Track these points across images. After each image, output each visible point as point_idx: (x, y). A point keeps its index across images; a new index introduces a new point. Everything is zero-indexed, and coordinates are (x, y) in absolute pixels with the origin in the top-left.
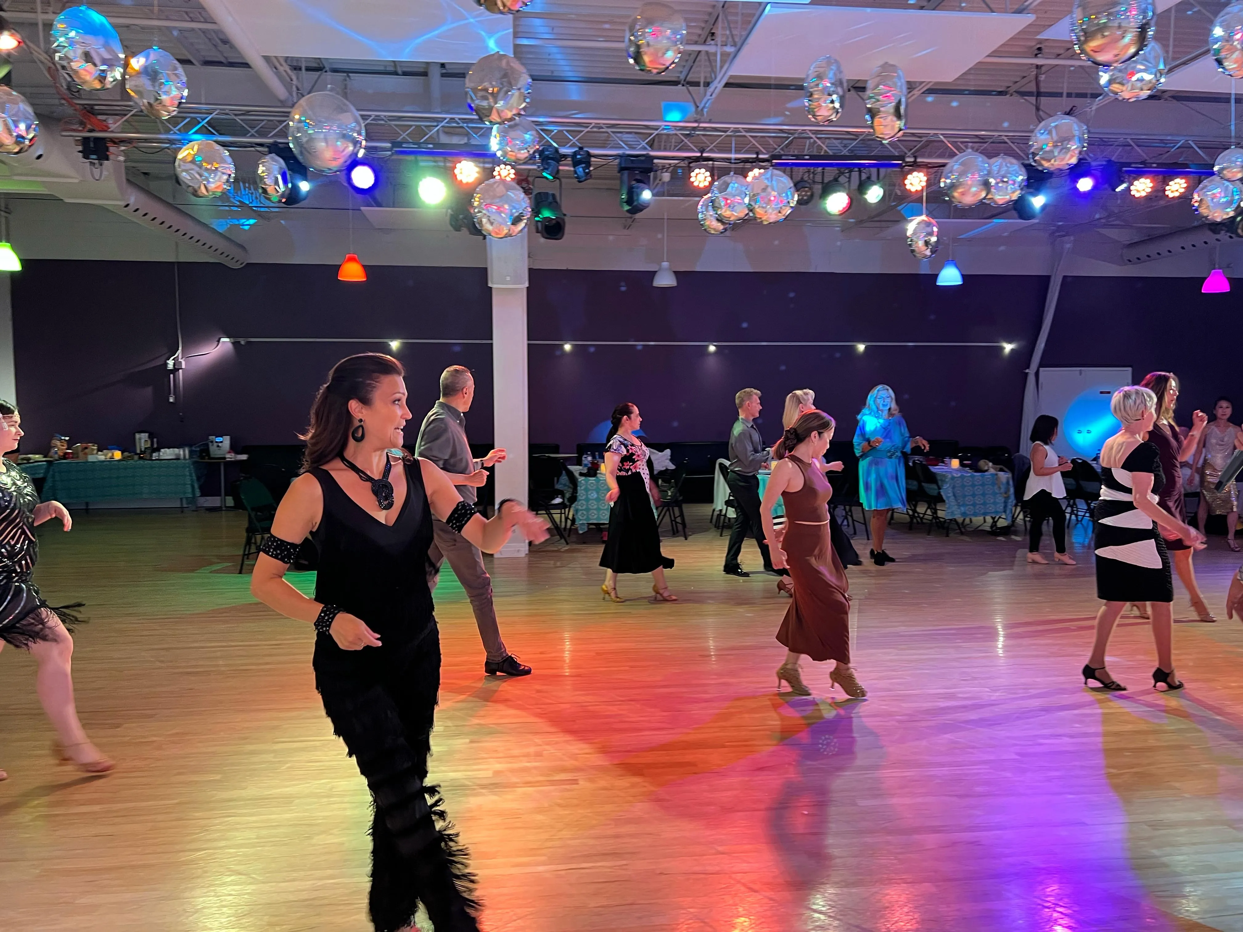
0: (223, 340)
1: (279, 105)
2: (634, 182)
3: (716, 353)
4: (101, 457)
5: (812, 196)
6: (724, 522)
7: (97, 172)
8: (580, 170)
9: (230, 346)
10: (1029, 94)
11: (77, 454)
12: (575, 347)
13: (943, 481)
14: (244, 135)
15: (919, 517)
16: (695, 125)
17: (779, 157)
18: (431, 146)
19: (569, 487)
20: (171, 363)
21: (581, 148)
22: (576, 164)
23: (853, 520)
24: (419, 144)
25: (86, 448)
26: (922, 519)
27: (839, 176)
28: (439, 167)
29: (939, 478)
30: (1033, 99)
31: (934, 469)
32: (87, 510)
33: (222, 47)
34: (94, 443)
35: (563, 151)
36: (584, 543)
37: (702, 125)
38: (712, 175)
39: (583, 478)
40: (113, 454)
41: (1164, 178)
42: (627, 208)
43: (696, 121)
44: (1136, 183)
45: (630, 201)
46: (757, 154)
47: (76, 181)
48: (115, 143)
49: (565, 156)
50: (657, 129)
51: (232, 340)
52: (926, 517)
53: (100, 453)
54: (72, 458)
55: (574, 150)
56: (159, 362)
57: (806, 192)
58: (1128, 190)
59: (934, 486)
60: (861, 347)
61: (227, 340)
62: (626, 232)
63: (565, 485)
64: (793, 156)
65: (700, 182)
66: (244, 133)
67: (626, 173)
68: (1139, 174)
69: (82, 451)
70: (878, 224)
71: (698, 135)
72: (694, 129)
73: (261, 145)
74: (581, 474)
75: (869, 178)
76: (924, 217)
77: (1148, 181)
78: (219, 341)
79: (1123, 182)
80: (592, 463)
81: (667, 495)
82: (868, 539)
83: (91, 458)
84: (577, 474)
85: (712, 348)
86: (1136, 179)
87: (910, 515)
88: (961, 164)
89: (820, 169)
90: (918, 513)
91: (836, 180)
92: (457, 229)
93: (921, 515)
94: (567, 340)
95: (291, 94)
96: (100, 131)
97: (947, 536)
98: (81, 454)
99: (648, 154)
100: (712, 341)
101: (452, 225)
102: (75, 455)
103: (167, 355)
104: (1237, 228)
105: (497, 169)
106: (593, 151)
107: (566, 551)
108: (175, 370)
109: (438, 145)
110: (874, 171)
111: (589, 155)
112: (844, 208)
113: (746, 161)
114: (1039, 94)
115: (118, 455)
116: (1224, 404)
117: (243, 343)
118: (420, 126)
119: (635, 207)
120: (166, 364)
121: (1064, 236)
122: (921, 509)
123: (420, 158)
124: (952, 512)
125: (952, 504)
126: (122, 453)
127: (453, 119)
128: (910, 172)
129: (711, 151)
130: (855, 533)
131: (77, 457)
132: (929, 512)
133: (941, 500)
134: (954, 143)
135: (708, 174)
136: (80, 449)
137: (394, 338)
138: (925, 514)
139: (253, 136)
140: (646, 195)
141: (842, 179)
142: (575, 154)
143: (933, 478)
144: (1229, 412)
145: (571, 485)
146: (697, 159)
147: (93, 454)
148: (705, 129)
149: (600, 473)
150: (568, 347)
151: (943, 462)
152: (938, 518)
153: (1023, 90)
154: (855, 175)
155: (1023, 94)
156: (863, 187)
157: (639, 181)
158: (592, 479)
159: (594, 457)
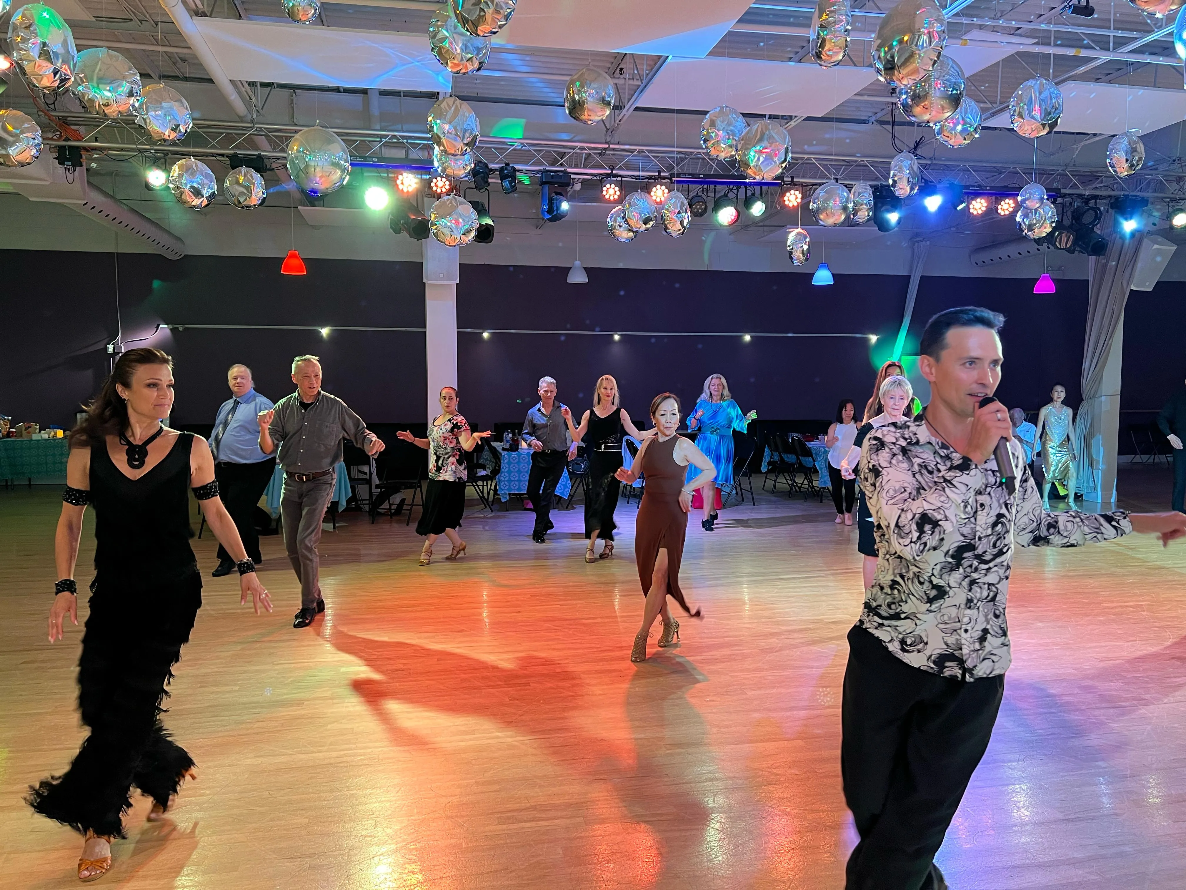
0: (161, 326)
1: (239, 120)
2: (554, 194)
3: (620, 341)
4: (44, 435)
5: (706, 209)
6: (630, 491)
7: (70, 176)
8: (506, 184)
9: (168, 332)
10: (887, 123)
11: (21, 432)
12: (493, 334)
13: (816, 454)
14: (205, 147)
15: (797, 486)
16: (607, 146)
17: (678, 176)
18: (376, 159)
19: (490, 461)
20: (110, 349)
21: (507, 164)
22: (503, 178)
23: (741, 489)
24: (365, 158)
25: (29, 427)
26: (800, 488)
27: (728, 192)
28: (382, 177)
29: (814, 452)
30: (889, 127)
31: (810, 445)
32: (30, 485)
33: (180, 64)
34: (36, 423)
35: (491, 166)
36: (507, 511)
37: (612, 146)
38: (621, 190)
39: (506, 453)
40: (56, 433)
41: (996, 199)
42: (548, 216)
43: (606, 143)
44: (974, 202)
45: (550, 211)
46: (659, 172)
47: (48, 183)
48: (88, 151)
49: (493, 171)
50: (574, 149)
51: (171, 327)
52: (803, 486)
53: (42, 432)
54: (16, 436)
55: (501, 166)
56: (100, 346)
57: (701, 206)
58: (968, 208)
59: (810, 459)
60: (747, 338)
61: (166, 326)
62: (539, 231)
63: (487, 460)
64: (689, 174)
65: (610, 195)
66: (205, 145)
67: (546, 187)
68: (976, 195)
69: (25, 430)
70: (761, 229)
71: (609, 155)
72: (605, 149)
73: (223, 155)
74: (504, 449)
75: (753, 195)
76: (799, 230)
77: (983, 201)
78: (157, 328)
79: (963, 202)
80: (513, 439)
81: (581, 468)
82: (754, 505)
83: (35, 437)
84: (500, 449)
85: (617, 337)
86: (972, 199)
87: (789, 485)
88: (825, 192)
89: (712, 186)
90: (796, 483)
91: (726, 195)
92: (397, 231)
93: (799, 485)
94: (485, 329)
95: (250, 112)
96: (75, 140)
97: (821, 502)
98: (24, 433)
99: (565, 170)
100: (616, 331)
101: (391, 228)
102: (19, 433)
103: (106, 341)
104: (1056, 241)
105: (434, 180)
106: (518, 167)
107: (491, 518)
108: (115, 353)
109: (381, 159)
110: (758, 188)
111: (515, 170)
112: (732, 220)
113: (650, 177)
114: (894, 123)
115: (60, 434)
116: (1059, 388)
117: (181, 329)
118: (364, 141)
119: (555, 216)
120: (106, 349)
121: (921, 241)
122: (799, 480)
123: (365, 169)
124: (825, 481)
125: (825, 474)
126: (64, 432)
127: (395, 136)
128: (789, 190)
129: (620, 169)
130: (743, 500)
131: (21, 436)
132: (806, 482)
133: (816, 471)
134: (824, 166)
135: (617, 189)
136: (24, 428)
137: (323, 325)
138: (802, 484)
139: (213, 147)
140: (565, 206)
141: (731, 195)
142: (502, 169)
143: (808, 453)
144: (1063, 395)
145: (493, 460)
146: (608, 175)
147: (36, 433)
148: (614, 150)
149: (521, 449)
150: (486, 335)
151: (818, 439)
152: (813, 487)
153: (881, 119)
154: (742, 191)
155: (882, 122)
156: (748, 203)
157: (558, 194)
158: (514, 454)
159: (514, 434)
